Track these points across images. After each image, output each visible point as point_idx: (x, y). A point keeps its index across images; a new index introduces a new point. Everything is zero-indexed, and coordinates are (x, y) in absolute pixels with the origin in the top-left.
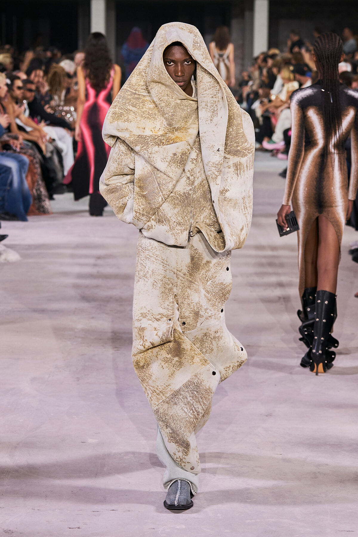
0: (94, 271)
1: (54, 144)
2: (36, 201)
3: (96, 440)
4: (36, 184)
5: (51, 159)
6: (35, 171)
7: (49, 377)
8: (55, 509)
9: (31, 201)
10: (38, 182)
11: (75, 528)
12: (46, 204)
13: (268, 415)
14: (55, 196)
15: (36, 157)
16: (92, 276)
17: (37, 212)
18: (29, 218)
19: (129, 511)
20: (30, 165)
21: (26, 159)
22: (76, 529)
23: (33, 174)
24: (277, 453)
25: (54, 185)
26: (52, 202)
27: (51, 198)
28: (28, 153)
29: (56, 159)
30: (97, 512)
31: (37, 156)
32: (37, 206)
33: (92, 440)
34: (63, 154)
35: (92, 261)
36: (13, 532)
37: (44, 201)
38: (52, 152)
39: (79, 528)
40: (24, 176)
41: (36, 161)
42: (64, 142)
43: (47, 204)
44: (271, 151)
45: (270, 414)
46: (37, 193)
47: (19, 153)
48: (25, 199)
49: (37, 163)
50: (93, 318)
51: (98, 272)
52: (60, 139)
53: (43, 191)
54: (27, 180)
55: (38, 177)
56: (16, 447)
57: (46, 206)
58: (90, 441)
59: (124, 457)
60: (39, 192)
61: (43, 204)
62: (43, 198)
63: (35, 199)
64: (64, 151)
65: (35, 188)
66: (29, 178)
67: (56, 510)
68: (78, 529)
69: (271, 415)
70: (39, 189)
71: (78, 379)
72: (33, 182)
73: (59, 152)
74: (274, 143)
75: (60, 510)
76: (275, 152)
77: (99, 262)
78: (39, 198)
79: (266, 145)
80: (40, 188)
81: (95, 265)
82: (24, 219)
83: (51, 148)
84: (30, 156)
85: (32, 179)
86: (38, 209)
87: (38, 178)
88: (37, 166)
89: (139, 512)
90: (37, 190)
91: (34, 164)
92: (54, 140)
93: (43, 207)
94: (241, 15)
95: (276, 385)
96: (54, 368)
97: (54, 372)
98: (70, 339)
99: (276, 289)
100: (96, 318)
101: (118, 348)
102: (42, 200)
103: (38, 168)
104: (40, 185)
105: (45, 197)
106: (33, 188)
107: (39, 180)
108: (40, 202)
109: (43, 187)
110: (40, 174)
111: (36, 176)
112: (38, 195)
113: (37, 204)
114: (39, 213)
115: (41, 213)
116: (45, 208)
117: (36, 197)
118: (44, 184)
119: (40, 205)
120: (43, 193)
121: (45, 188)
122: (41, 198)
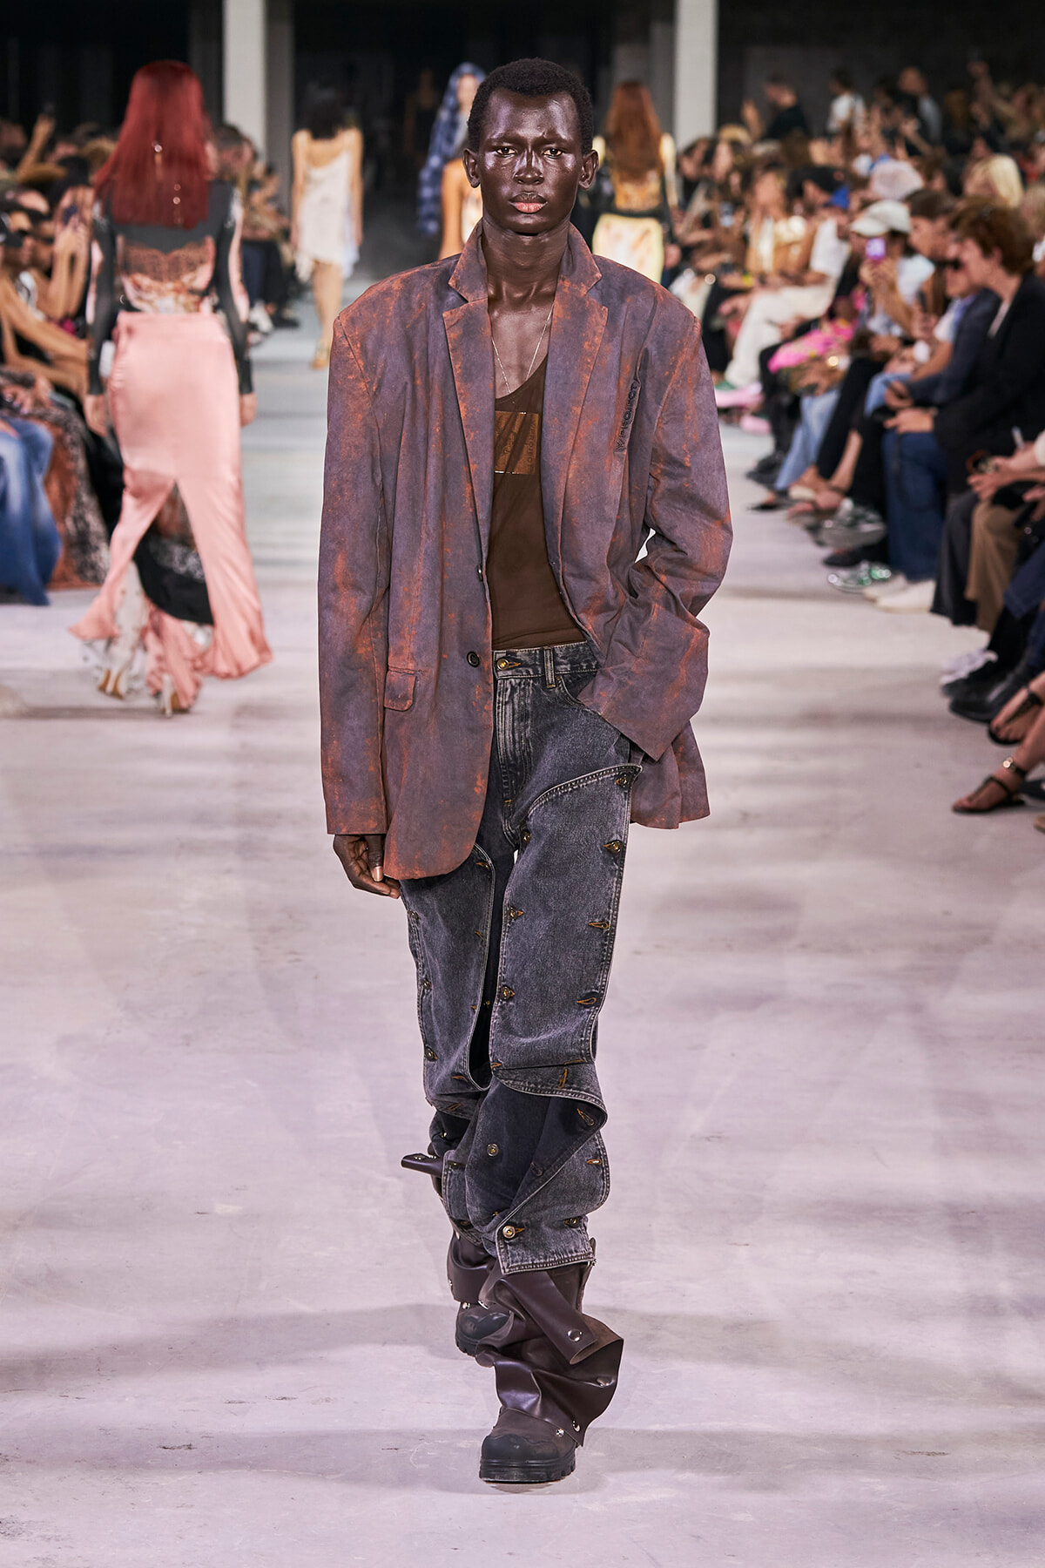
2: (75, 551)
3: (236, 1207)
4: (73, 503)
6: (70, 465)
7: (108, 1034)
8: (125, 1397)
9: (61, 551)
10: (78, 496)
11: (179, 1448)
12: (101, 558)
13: (713, 1137)
15: (72, 428)
16: (226, 755)
17: (76, 579)
18: (52, 595)
19: (327, 1400)
20: (54, 449)
21: (44, 432)
22: (182, 1449)
23: (66, 476)
24: (737, 1242)
28: (51, 418)
30: (240, 1403)
31: (75, 424)
32: (76, 563)
33: (227, 1206)
36: (7, 1460)
37: (97, 549)
39: (189, 1447)
40: (39, 479)
41: (72, 439)
43: (105, 557)
45: (719, 1135)
46: (76, 527)
47: (28, 416)
48: (42, 542)
49: (74, 444)
51: (243, 746)
53: (94, 521)
54: (48, 492)
55: (79, 483)
56: (16, 1227)
57: (101, 565)
58: (220, 1208)
60: (81, 525)
61: (93, 557)
62: (93, 540)
63: (70, 544)
65: (72, 512)
66: (55, 487)
67: (127, 1400)
68: (188, 1451)
69: (719, 1137)
70: (82, 517)
71: (187, 1040)
72: (65, 497)
74: (732, 387)
75: (136, 1397)
78: (84, 544)
80: (84, 513)
81: (236, 726)
82: (39, 600)
84: (55, 424)
85: (63, 489)
86: (81, 572)
87: (80, 485)
88: (78, 452)
89: (356, 1403)
90: (75, 520)
91: (65, 449)
93: (93, 566)
94: (642, 35)
95: (733, 1055)
96: (121, 1011)
97: (121, 1022)
98: (167, 930)
99: (735, 790)
100: (236, 872)
101: (299, 954)
102: (91, 546)
103: (77, 459)
104: (83, 505)
105: (97, 536)
106: (64, 515)
107: (80, 491)
108: (84, 552)
109: (92, 511)
110: (83, 475)
111: (75, 479)
112: (79, 533)
113: (75, 557)
114: (81, 584)
115: (89, 583)
116: (97, 568)
117: (73, 539)
118: (94, 503)
119: (86, 562)
120: (93, 528)
121: (99, 513)
122: (89, 543)
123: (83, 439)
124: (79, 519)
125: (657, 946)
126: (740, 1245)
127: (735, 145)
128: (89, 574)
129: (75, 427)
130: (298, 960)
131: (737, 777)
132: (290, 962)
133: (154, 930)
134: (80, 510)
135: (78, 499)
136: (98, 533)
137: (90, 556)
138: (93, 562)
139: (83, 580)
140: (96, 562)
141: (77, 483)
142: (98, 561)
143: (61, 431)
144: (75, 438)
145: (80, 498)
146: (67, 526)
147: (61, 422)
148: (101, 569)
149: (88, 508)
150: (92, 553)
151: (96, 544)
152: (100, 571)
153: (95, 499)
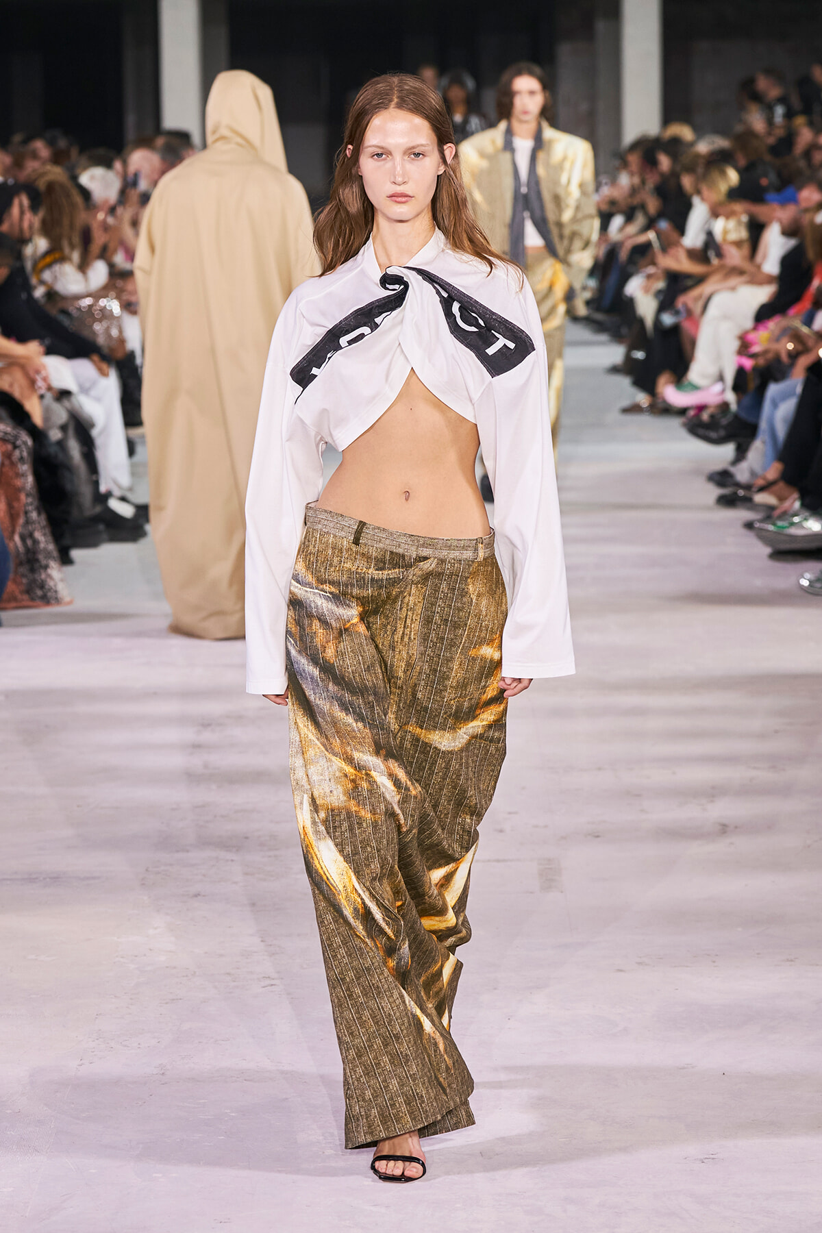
0: (195, 762)
1: (66, 403)
2: (25, 569)
4: (21, 521)
6: (19, 482)
12: (49, 576)
13: (705, 1159)
14: (76, 554)
15: (20, 443)
16: (189, 776)
17: (25, 598)
20: (3, 464)
23: (12, 493)
26: (68, 569)
27: (66, 560)
29: (75, 449)
31: (24, 440)
34: (95, 433)
35: (188, 735)
37: (46, 567)
38: (64, 428)
41: (20, 455)
42: (98, 399)
43: (56, 574)
44: (682, 412)
45: (712, 1157)
46: (25, 544)
49: (21, 459)
50: (197, 895)
51: (206, 766)
52: (85, 390)
53: (44, 540)
55: (30, 500)
57: (51, 584)
61: (43, 576)
62: (41, 557)
63: (19, 563)
64: (96, 425)
65: (20, 530)
69: (713, 1159)
70: (31, 535)
72: (13, 514)
73: (81, 428)
74: (692, 387)
76: (692, 413)
77: (207, 736)
78: (32, 560)
79: (673, 395)
81: (197, 747)
83: (60, 414)
84: (3, 440)
85: (10, 506)
86: (29, 591)
87: (27, 501)
88: (25, 468)
90: (23, 538)
91: (13, 464)
92: (67, 393)
93: (42, 586)
94: (586, 30)
95: (724, 1074)
96: (94, 1041)
97: (94, 1052)
98: (136, 956)
99: (712, 801)
100: (204, 896)
101: (273, 979)
102: (41, 567)
103: (27, 476)
104: (33, 522)
105: (48, 555)
106: (13, 532)
107: (30, 508)
108: (33, 570)
109: (41, 529)
110: (32, 492)
111: (23, 496)
112: (28, 550)
113: (23, 576)
114: (30, 603)
115: (38, 602)
116: (47, 587)
117: (23, 557)
118: (43, 520)
119: (34, 581)
120: (42, 545)
121: (47, 531)
122: (37, 560)
123: (30, 453)
124: (27, 536)
125: (640, 963)
128: (39, 593)
129: (25, 443)
130: (272, 985)
131: (713, 788)
132: (264, 987)
133: (122, 957)
134: (30, 528)
135: (26, 517)
136: (49, 553)
137: (40, 575)
138: (42, 581)
139: (32, 599)
140: (46, 581)
141: (26, 499)
142: (48, 580)
143: (10, 447)
144: (25, 454)
145: (28, 516)
146: (16, 543)
147: (10, 437)
148: (52, 588)
149: (37, 525)
150: (42, 571)
151: (45, 562)
152: (50, 590)
153: (43, 517)
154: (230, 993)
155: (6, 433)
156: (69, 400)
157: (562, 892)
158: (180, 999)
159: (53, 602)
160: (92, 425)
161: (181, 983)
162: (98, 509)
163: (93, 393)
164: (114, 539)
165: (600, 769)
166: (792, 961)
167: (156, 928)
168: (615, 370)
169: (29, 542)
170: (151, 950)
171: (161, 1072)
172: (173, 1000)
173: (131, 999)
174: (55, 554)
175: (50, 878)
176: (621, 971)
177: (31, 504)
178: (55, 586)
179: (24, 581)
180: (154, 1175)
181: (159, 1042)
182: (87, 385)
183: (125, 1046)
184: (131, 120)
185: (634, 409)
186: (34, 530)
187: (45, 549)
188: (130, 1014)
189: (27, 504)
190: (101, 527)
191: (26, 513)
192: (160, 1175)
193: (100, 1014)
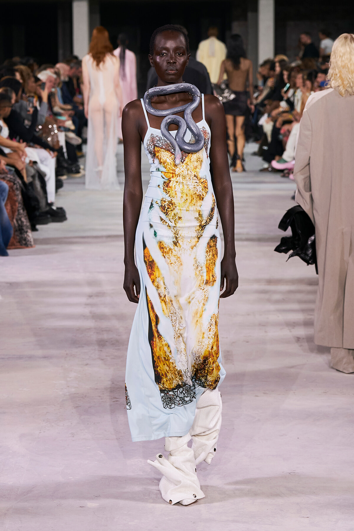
0: (87, 311)
1: (35, 167)
2: (18, 233)
3: (96, 504)
4: (16, 213)
5: (32, 184)
6: (15, 198)
7: (40, 433)
9: (12, 232)
12: (28, 236)
14: (38, 227)
15: (16, 182)
16: (83, 317)
17: (18, 245)
18: (9, 251)
20: (9, 191)
21: (5, 184)
23: (13, 203)
24: (303, 516)
25: (37, 213)
26: (35, 233)
27: (34, 229)
28: (8, 179)
29: (38, 184)
33: (93, 504)
34: (46, 179)
35: (84, 300)
37: (27, 232)
38: (33, 177)
40: (3, 204)
42: (46, 165)
43: (31, 235)
46: (18, 223)
48: (5, 230)
49: (17, 189)
50: (87, 365)
51: (90, 312)
52: (42, 162)
53: (25, 221)
54: (7, 209)
55: (20, 205)
56: (5, 514)
57: (29, 238)
58: (89, 505)
59: (130, 523)
61: (26, 236)
62: (24, 228)
63: (16, 231)
64: (47, 175)
65: (16, 217)
66: (9, 207)
69: (294, 472)
70: (20, 219)
72: (13, 212)
73: (41, 176)
74: (285, 162)
77: (91, 300)
78: (20, 230)
79: (275, 164)
81: (87, 305)
82: (4, 253)
83: (32, 171)
84: (9, 181)
85: (12, 208)
86: (19, 242)
87: (19, 206)
88: (18, 192)
90: (17, 221)
91: (13, 191)
92: (35, 163)
93: (25, 240)
94: (243, 17)
95: (298, 438)
96: (45, 423)
97: (45, 427)
98: (62, 389)
99: (294, 328)
100: (90, 365)
101: (117, 399)
103: (19, 196)
104: (21, 214)
105: (27, 227)
106: (13, 218)
107: (20, 208)
108: (21, 233)
109: (25, 216)
110: (21, 202)
111: (17, 204)
112: (19, 225)
113: (18, 236)
114: (21, 247)
115: (24, 246)
116: (27, 240)
117: (17, 228)
118: (25, 213)
119: (22, 238)
120: (25, 223)
121: (27, 217)
122: (23, 229)
123: (20, 187)
125: (264, 392)
126: (305, 518)
127: (282, 62)
128: (24, 242)
129: (18, 182)
130: (117, 401)
131: (294, 323)
132: (114, 402)
133: (57, 389)
134: (20, 216)
135: (18, 212)
136: (28, 226)
137: (24, 235)
138: (25, 238)
139: (21, 245)
140: (27, 238)
141: (18, 205)
142: (28, 237)
143: (12, 184)
144: (18, 187)
145: (19, 211)
146: (14, 223)
147: (12, 180)
148: (29, 240)
149: (23, 215)
150: (25, 234)
151: (26, 230)
152: (28, 241)
153: (25, 212)
154: (100, 404)
155: (11, 178)
156: (36, 165)
157: (233, 364)
158: (80, 406)
159: (30, 246)
160: (45, 175)
161: (80, 400)
162: (48, 208)
163: (45, 163)
164: (54, 221)
165: (248, 315)
166: (326, 393)
167: (70, 378)
168: (255, 154)
169: (20, 222)
170: (68, 386)
171: (72, 436)
172: (77, 407)
173: (60, 406)
174: (30, 227)
175: (28, 357)
176: (257, 396)
177: (20, 207)
178: (30, 239)
179: (18, 238)
180: (70, 477)
181: (71, 424)
182: (43, 159)
183: (58, 425)
184: (61, 52)
185: (263, 170)
186: (22, 217)
187: (26, 225)
188: (60, 412)
189: (19, 207)
190: (49, 216)
191: (18, 210)
192: (72, 478)
193: (48, 412)
